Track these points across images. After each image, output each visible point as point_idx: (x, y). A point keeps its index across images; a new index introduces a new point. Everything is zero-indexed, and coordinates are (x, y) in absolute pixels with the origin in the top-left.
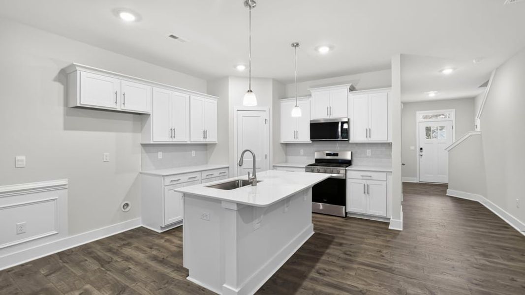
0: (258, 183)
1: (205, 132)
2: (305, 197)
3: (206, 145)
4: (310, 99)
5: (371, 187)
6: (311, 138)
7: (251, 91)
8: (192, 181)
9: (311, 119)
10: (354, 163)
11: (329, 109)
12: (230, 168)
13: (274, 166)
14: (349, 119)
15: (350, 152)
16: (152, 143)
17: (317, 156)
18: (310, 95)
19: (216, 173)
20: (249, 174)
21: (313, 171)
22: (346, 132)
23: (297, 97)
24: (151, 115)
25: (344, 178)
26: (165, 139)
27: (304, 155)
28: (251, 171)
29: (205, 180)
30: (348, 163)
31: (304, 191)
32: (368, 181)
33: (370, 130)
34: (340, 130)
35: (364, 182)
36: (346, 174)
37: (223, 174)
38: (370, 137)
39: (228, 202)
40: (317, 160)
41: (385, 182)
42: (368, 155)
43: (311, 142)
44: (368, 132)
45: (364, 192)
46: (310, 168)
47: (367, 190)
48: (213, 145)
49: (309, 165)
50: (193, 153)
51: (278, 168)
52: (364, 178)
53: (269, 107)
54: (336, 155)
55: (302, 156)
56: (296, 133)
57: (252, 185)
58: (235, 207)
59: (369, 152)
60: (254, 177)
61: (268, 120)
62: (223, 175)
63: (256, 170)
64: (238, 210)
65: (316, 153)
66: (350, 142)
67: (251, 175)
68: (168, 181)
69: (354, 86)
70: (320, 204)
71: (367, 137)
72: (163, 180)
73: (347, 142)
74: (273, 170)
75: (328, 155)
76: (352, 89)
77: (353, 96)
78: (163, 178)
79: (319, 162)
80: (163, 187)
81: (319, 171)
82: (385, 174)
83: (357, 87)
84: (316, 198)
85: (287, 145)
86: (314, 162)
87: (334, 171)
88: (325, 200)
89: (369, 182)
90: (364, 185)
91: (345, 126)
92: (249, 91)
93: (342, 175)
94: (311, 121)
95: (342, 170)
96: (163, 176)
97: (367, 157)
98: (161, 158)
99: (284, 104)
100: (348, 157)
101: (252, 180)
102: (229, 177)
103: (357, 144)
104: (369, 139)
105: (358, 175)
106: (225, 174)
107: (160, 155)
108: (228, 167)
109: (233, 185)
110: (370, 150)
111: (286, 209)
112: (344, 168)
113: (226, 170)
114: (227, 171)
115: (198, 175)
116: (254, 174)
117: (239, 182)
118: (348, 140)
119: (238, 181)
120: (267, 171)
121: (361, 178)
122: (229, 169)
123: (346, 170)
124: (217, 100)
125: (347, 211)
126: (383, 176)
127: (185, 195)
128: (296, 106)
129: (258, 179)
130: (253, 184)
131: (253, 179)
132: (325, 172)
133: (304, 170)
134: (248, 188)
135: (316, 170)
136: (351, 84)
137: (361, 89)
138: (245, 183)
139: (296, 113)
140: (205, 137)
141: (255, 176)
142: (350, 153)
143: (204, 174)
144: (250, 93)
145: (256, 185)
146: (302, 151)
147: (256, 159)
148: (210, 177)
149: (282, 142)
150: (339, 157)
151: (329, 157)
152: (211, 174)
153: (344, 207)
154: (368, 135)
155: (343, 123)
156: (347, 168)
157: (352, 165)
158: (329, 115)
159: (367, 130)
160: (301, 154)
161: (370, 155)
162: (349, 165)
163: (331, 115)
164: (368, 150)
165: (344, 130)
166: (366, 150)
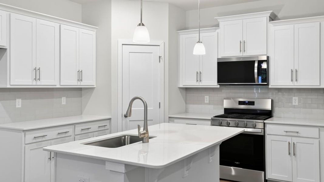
0: (150, 140)
1: (80, 73)
2: (211, 158)
3: (80, 89)
4: (217, 31)
5: (298, 146)
6: (219, 81)
7: (143, 25)
8: (63, 137)
9: (220, 57)
10: (275, 114)
11: (243, 45)
12: (112, 120)
13: (169, 117)
14: (268, 57)
15: (270, 100)
16: (8, 86)
17: (227, 104)
18: (217, 26)
19: (94, 127)
20: (139, 127)
21: (221, 125)
22: (264, 74)
23: (200, 27)
24: (8, 50)
25: (262, 134)
26: (27, 81)
27: (209, 104)
28: (142, 124)
29: (79, 136)
30: (268, 114)
31: (209, 150)
32: (293, 138)
33: (296, 71)
34: (256, 71)
35: (289, 139)
36: (264, 129)
37: (103, 128)
38: (296, 80)
39: (114, 162)
40: (226, 110)
41: (318, 140)
42: (294, 104)
43: (219, 86)
44: (294, 75)
45: (289, 154)
46: (217, 121)
47: (292, 150)
48: (90, 89)
49: (214, 117)
50: (64, 100)
51: (176, 120)
52: (288, 134)
53: (163, 40)
54: (252, 103)
55: (207, 104)
56: (199, 74)
57: (143, 142)
58: (122, 169)
59: (295, 100)
60: (145, 132)
61: (163, 57)
62: (103, 130)
63: (148, 122)
64: (127, 174)
65: (225, 101)
66: (270, 87)
67: (142, 129)
68: (30, 137)
69: (277, 15)
70: (232, 168)
71: (292, 80)
72: (23, 136)
73: (267, 86)
74: (169, 122)
75: (241, 103)
76: (273, 18)
77: (274, 27)
78: (23, 134)
79: (229, 113)
80: (23, 146)
81: (228, 125)
82: (317, 129)
83: (279, 15)
84: (225, 161)
85: (187, 90)
86: (222, 112)
87: (249, 125)
88: (237, 163)
89: (295, 140)
90: (289, 143)
91: (264, 66)
92: (140, 25)
93: (259, 130)
94: (218, 59)
95: (260, 124)
96: (24, 131)
97: (294, 107)
98: (20, 106)
99: (184, 37)
100: (268, 107)
101: (142, 136)
102: (110, 133)
103: (279, 90)
104: (296, 83)
105: (281, 130)
106: (106, 128)
107: (19, 103)
108: (110, 119)
109: (119, 142)
110: (297, 98)
111: (186, 173)
112: (262, 121)
113: (106, 124)
114: (108, 124)
115: (70, 129)
116: (146, 128)
117: (125, 138)
118: (268, 85)
119: (125, 136)
120: (161, 124)
121: (285, 134)
122: (110, 122)
123: (264, 123)
124: (95, 30)
125: (267, 179)
126: (314, 132)
127: (58, 154)
128: (199, 42)
129: (150, 135)
130: (144, 140)
131: (144, 134)
132: (237, 126)
133: (210, 122)
134: (138, 145)
135: (224, 123)
136: (272, 11)
137: (284, 18)
138: (134, 140)
139: (199, 50)
140: (80, 79)
141: (147, 131)
142: (269, 102)
143: (78, 129)
144: (141, 27)
145: (148, 142)
146: (207, 98)
147: (148, 108)
148: (86, 133)
149: (181, 86)
150: (256, 107)
151: (242, 107)
152: (87, 127)
153: (263, 172)
154: (294, 79)
155: (260, 62)
156: (265, 121)
157: (273, 117)
158: (242, 52)
159: (292, 71)
160: (206, 102)
161: (297, 104)
162: (269, 117)
163: (245, 52)
164: (294, 98)
165: (262, 71)
166: (292, 98)
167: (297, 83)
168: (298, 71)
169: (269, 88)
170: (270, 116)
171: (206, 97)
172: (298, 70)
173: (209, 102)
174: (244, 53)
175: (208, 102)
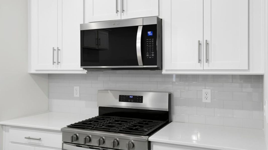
11: (120, 1)
17: (101, 100)
33: (207, 44)
34: (139, 44)
38: (207, 60)
42: (204, 101)
43: (85, 72)
44: (204, 51)
49: (69, 127)
54: (139, 99)
55: (77, 99)
56: (56, 52)
59: (207, 94)
66: (164, 72)
71: (200, 61)
75: (122, 98)
85: (50, 76)
97: (205, 105)
100: (163, 105)
104: (206, 66)
118: (160, 69)
123: (149, 143)
154: (204, 58)
155: (146, 29)
156: (151, 138)
157: (171, 121)
158: (119, 13)
159: (200, 44)
160: (75, 96)
161: (209, 101)
162: (165, 122)
163: (125, 12)
164: (204, 91)
165: (149, 44)
166: (202, 91)
167: (209, 66)
168: (210, 44)
169: (162, 74)
170: (167, 121)
171: (75, 88)
172: (209, 42)
173: (80, 96)
174: (123, 15)
175: (78, 96)
